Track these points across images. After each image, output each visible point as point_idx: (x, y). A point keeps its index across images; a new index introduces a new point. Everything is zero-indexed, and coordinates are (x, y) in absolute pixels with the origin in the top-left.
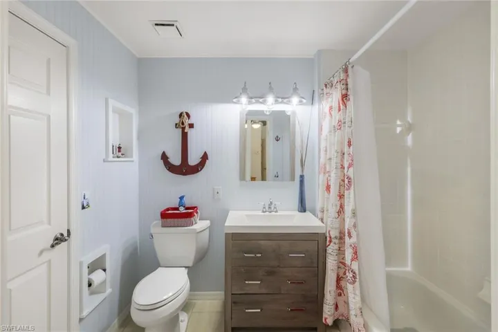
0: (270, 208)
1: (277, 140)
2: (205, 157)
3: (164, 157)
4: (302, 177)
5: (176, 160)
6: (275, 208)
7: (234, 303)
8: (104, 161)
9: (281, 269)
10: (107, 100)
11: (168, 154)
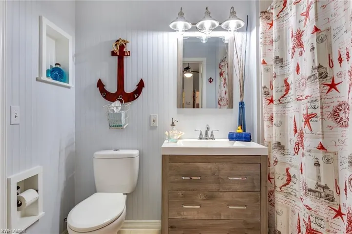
0: (207, 135)
1: (211, 82)
2: (141, 85)
3: (100, 85)
4: (242, 104)
5: (112, 88)
6: (212, 135)
7: (172, 227)
8: (37, 80)
9: (221, 194)
10: (40, 18)
11: (104, 82)
